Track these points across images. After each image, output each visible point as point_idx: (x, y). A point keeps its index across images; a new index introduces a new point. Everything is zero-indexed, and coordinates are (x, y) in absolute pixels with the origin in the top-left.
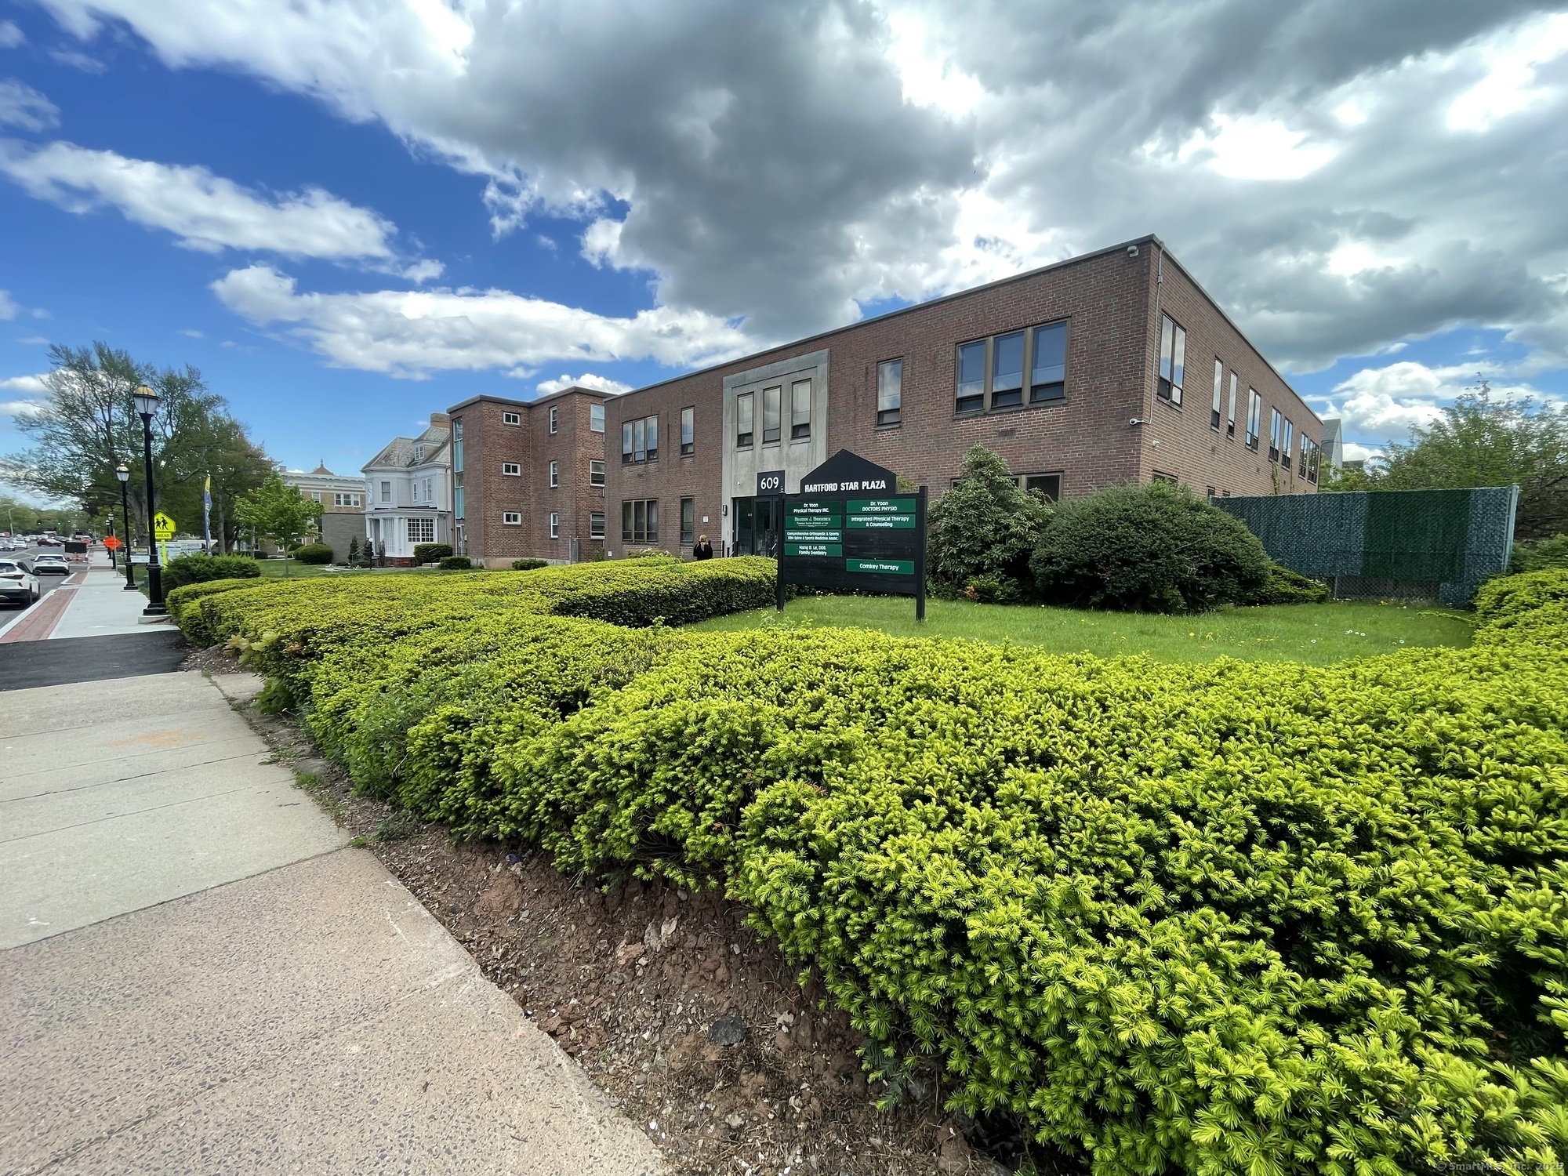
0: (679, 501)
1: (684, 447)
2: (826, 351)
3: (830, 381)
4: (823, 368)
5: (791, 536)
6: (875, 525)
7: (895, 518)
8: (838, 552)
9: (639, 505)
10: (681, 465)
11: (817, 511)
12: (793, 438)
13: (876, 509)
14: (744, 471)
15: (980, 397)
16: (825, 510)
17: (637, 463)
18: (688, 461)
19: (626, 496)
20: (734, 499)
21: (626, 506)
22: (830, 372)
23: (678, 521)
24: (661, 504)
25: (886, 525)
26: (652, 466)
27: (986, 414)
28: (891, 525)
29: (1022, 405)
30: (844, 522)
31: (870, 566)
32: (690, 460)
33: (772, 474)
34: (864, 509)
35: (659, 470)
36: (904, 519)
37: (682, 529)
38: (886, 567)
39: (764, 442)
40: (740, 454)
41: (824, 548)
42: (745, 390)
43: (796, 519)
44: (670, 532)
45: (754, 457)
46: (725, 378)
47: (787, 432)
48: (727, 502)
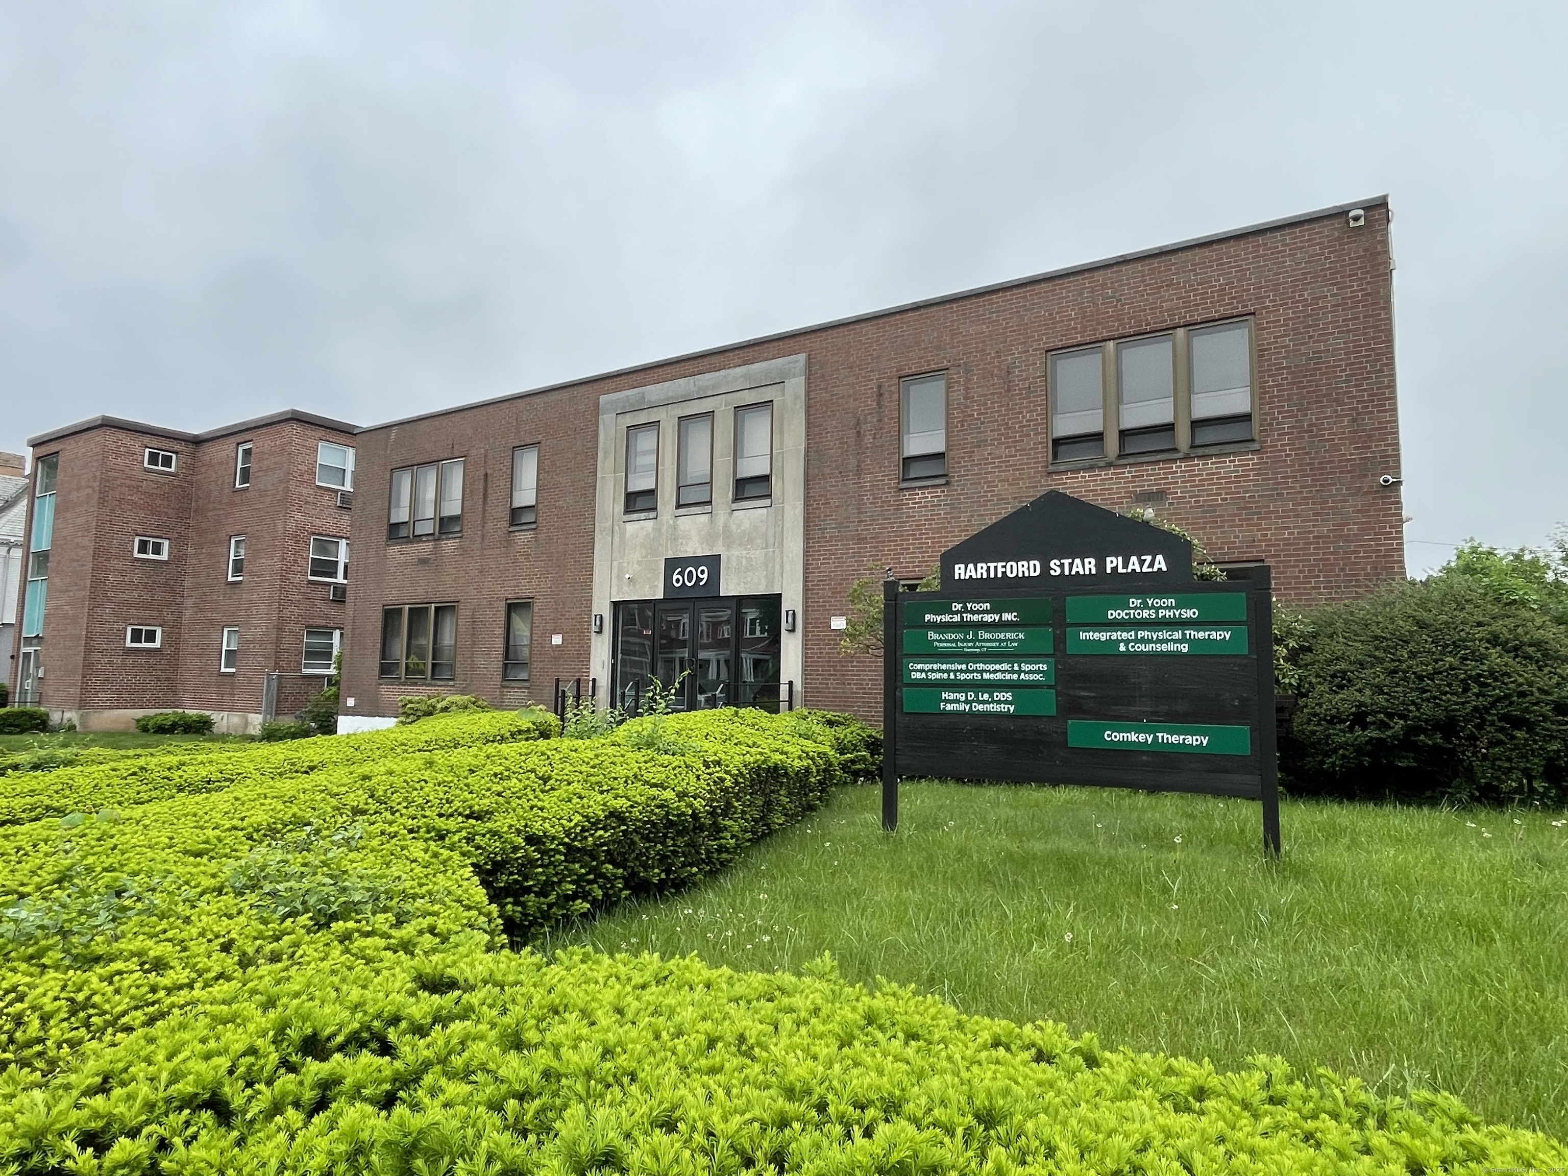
0: (502, 606)
1: (516, 513)
2: (802, 358)
3: (808, 407)
4: (797, 385)
5: (919, 671)
6: (1142, 647)
7: (1191, 633)
8: (1048, 705)
9: (418, 613)
10: (508, 542)
11: (988, 618)
12: (736, 499)
13: (1145, 614)
14: (636, 555)
15: (1098, 437)
16: (1007, 617)
17: (418, 538)
18: (523, 537)
19: (392, 597)
20: (616, 605)
21: (390, 615)
22: (808, 393)
23: (500, 643)
24: (464, 612)
25: (1171, 647)
26: (449, 545)
27: (1110, 465)
28: (1185, 648)
29: (1175, 450)
30: (1060, 641)
31: (1133, 737)
32: (529, 535)
33: (696, 561)
34: (1113, 614)
35: (463, 551)
36: (1214, 635)
37: (507, 657)
38: (1175, 739)
39: (679, 506)
40: (631, 528)
41: (1009, 696)
42: (642, 418)
43: (932, 635)
44: (480, 661)
45: (657, 530)
46: (603, 399)
47: (723, 490)
48: (602, 607)
